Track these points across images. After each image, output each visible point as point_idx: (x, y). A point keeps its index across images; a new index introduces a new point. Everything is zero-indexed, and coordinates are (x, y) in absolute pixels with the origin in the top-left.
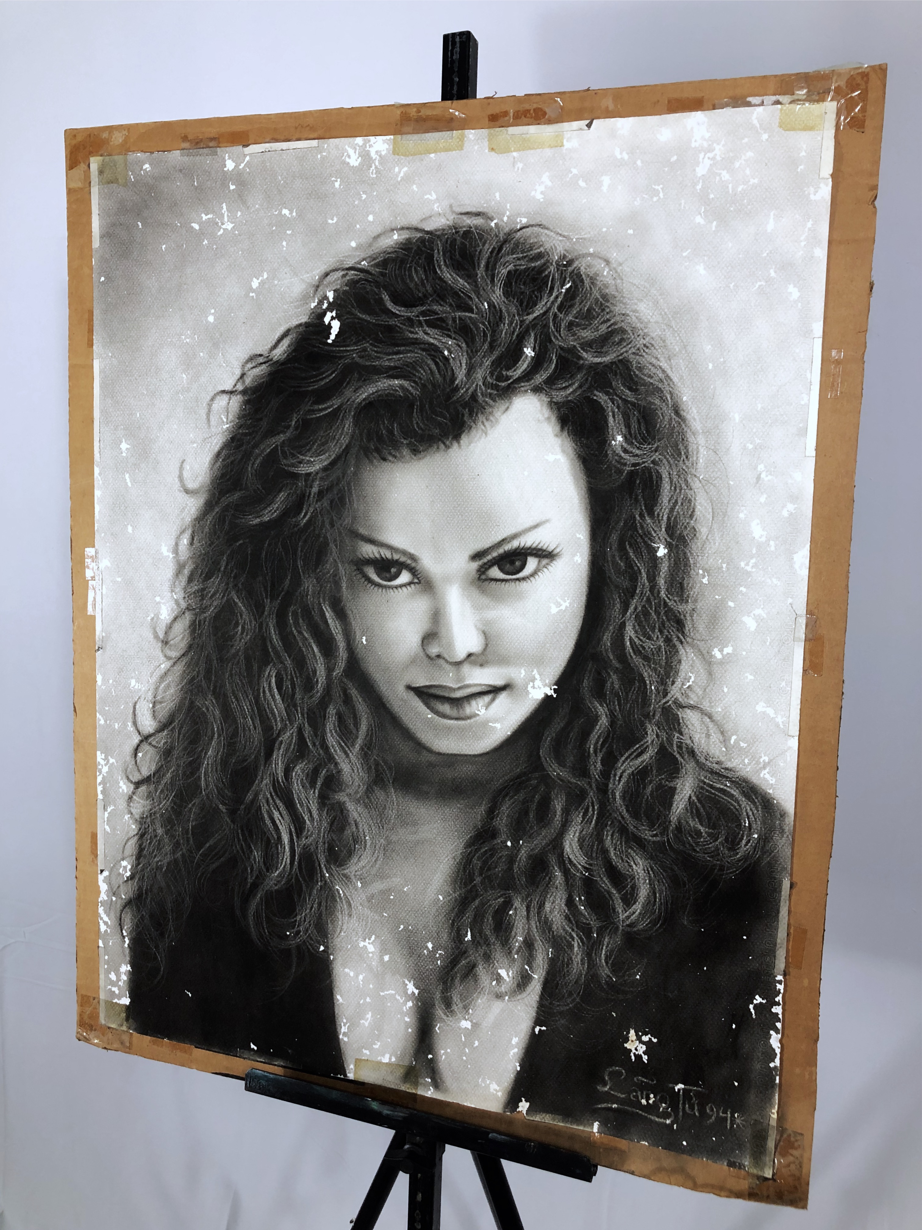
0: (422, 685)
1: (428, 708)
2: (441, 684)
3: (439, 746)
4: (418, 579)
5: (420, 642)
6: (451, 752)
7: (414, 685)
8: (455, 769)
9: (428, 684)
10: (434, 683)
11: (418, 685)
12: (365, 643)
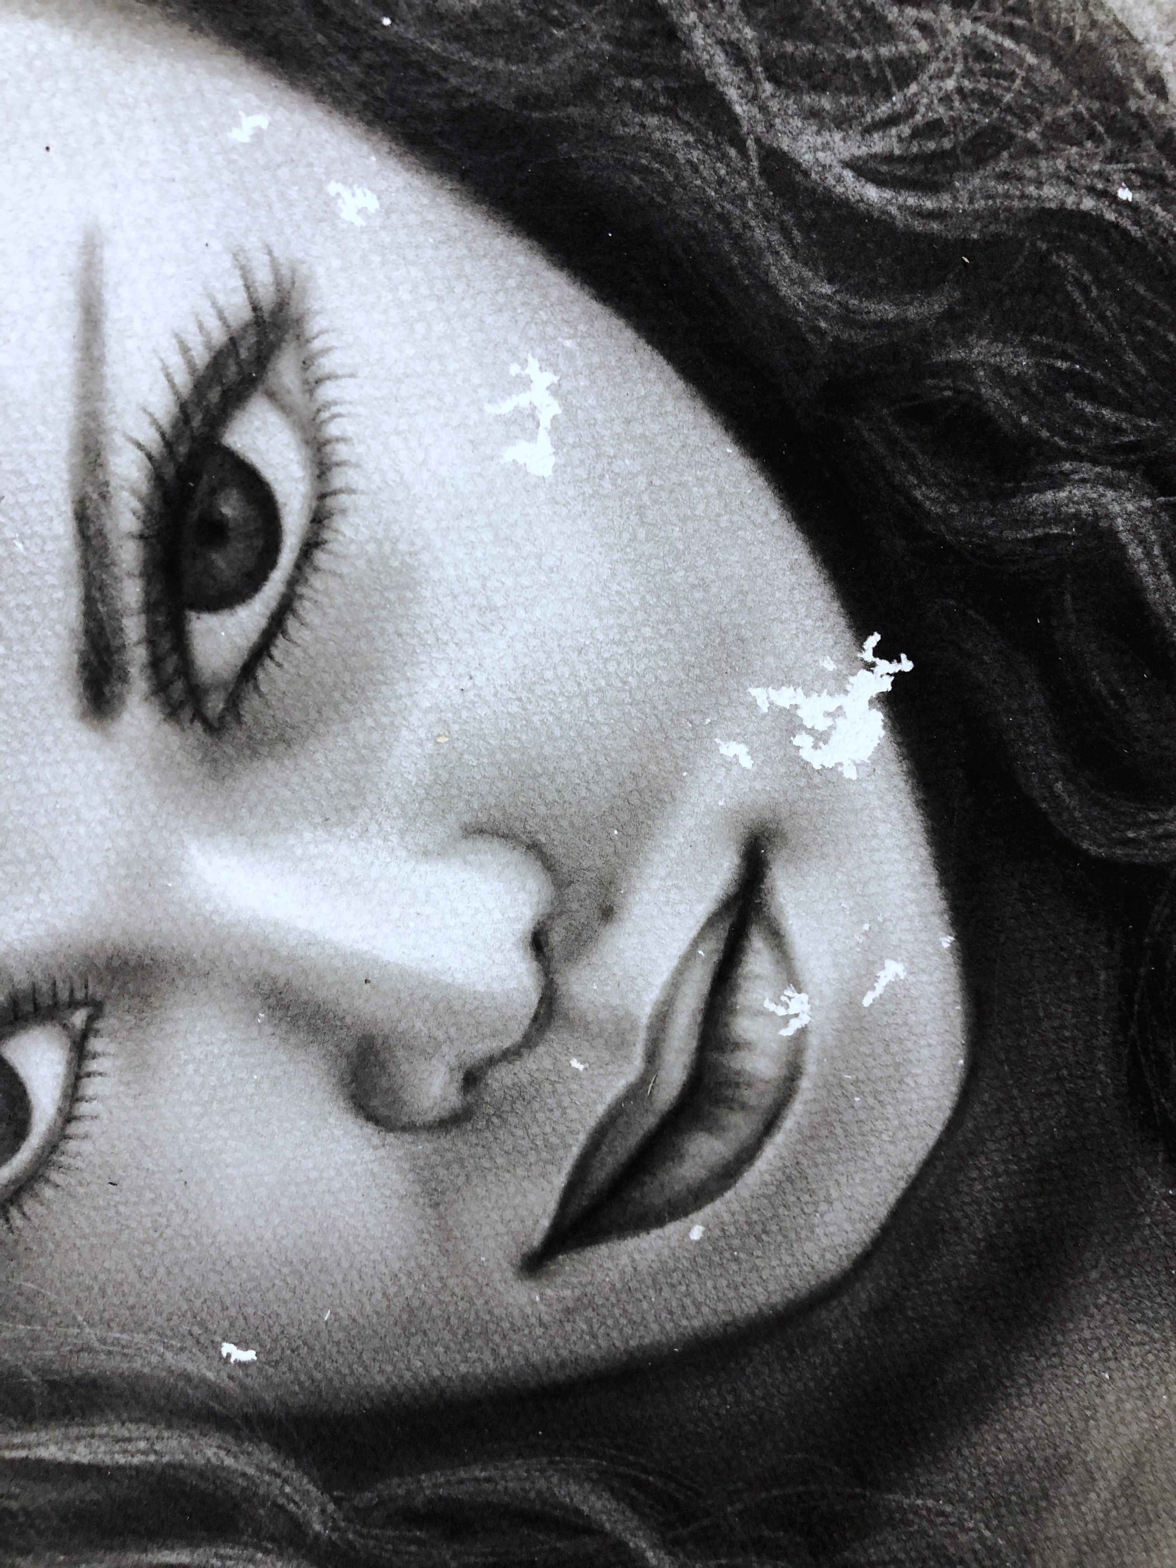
0: (552, 1206)
1: (660, 1222)
2: (592, 1123)
3: (834, 1248)
4: (74, 1004)
5: (369, 1129)
6: (883, 1212)
7: (537, 1238)
8: (956, 1229)
9: (560, 1180)
10: (575, 1151)
11: (546, 1223)
12: (249, 1355)
